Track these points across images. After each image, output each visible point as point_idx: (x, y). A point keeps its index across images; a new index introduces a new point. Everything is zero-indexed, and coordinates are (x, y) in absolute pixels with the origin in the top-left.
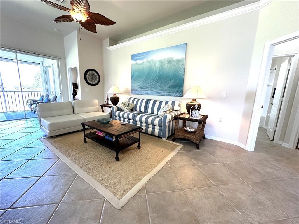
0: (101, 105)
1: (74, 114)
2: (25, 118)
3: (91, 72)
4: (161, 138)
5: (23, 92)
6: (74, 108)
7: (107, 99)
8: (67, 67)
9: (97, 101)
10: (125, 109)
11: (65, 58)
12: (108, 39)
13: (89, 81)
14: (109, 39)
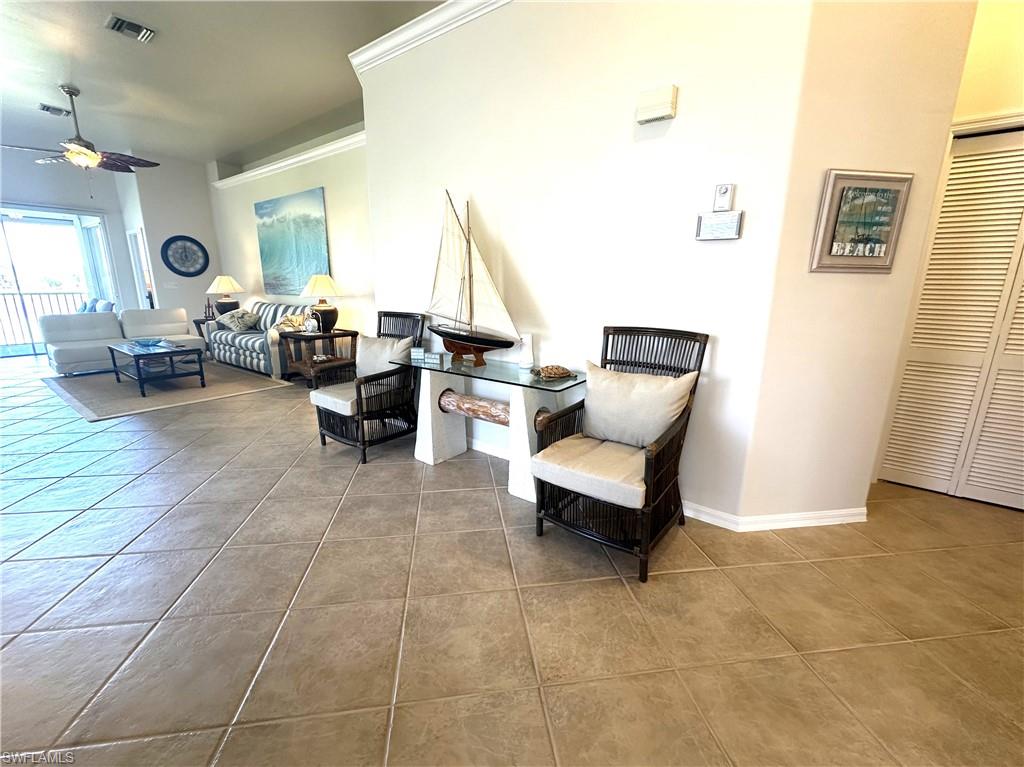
0: (194, 321)
1: (124, 337)
2: (32, 352)
3: (179, 243)
4: (270, 376)
5: (24, 296)
6: (124, 326)
7: (209, 307)
8: (128, 233)
9: (183, 312)
10: (231, 326)
11: (120, 212)
12: (215, 163)
13: (176, 266)
14: (217, 161)
